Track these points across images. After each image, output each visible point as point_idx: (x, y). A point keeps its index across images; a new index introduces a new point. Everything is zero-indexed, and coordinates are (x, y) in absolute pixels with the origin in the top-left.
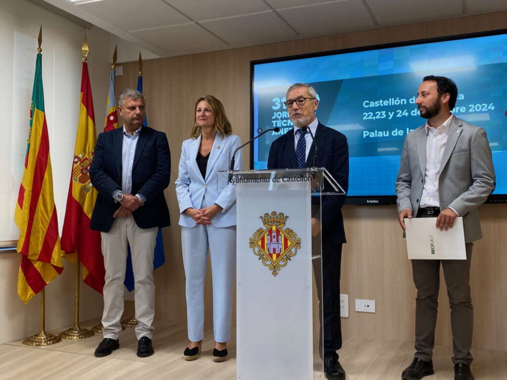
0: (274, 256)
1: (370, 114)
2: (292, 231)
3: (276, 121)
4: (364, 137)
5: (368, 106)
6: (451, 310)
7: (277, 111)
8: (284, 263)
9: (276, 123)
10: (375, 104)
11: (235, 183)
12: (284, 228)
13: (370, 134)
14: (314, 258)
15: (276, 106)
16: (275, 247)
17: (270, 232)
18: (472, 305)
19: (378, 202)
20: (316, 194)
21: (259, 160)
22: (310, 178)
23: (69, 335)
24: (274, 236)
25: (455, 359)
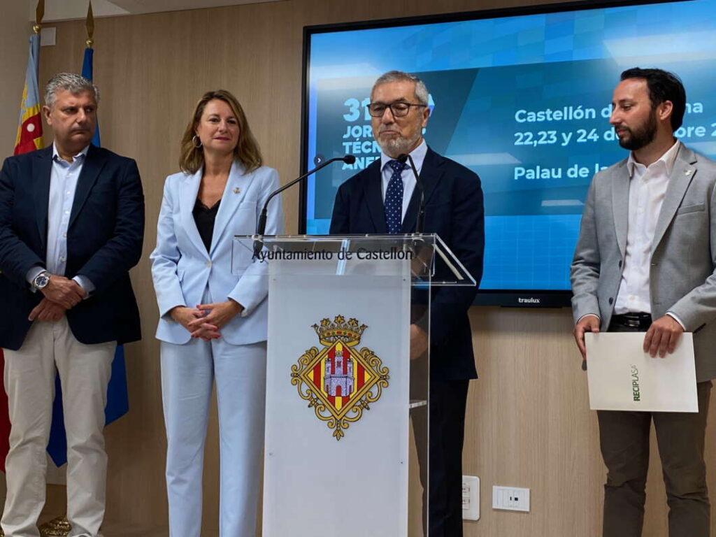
0: (338, 401)
1: (528, 136)
2: (373, 353)
3: (350, 143)
4: (516, 178)
5: (524, 120)
6: (669, 509)
7: (353, 124)
8: (356, 414)
9: (351, 148)
10: (537, 118)
11: (266, 259)
12: (359, 348)
13: (526, 173)
14: (414, 405)
15: (351, 114)
16: (339, 383)
17: (332, 354)
18: (707, 499)
19: (538, 301)
20: (421, 284)
21: (315, 218)
22: (409, 254)
24: (339, 363)
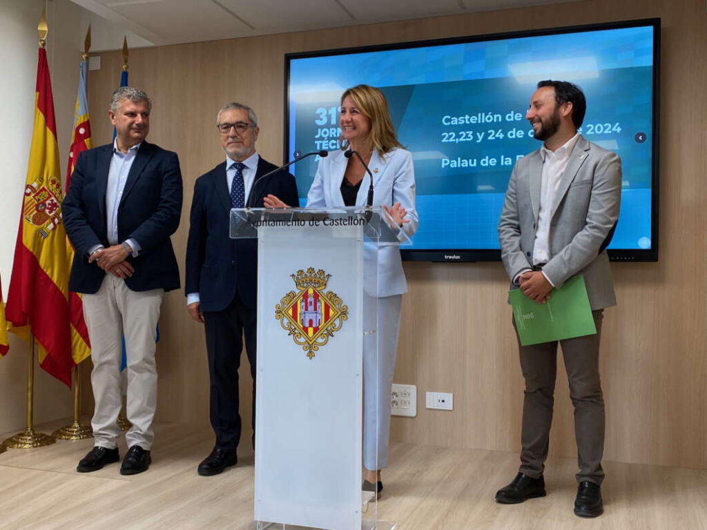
0: (311, 330)
1: (452, 135)
2: (335, 295)
3: (320, 142)
4: (443, 166)
5: (449, 123)
6: (574, 407)
7: (322, 127)
8: (324, 340)
9: (321, 145)
10: (458, 121)
12: (325, 292)
13: (450, 163)
15: (321, 119)
16: (311, 318)
17: (305, 296)
18: (603, 400)
19: (459, 258)
22: (362, 221)
23: (18, 443)
24: (311, 303)
25: (579, 476)
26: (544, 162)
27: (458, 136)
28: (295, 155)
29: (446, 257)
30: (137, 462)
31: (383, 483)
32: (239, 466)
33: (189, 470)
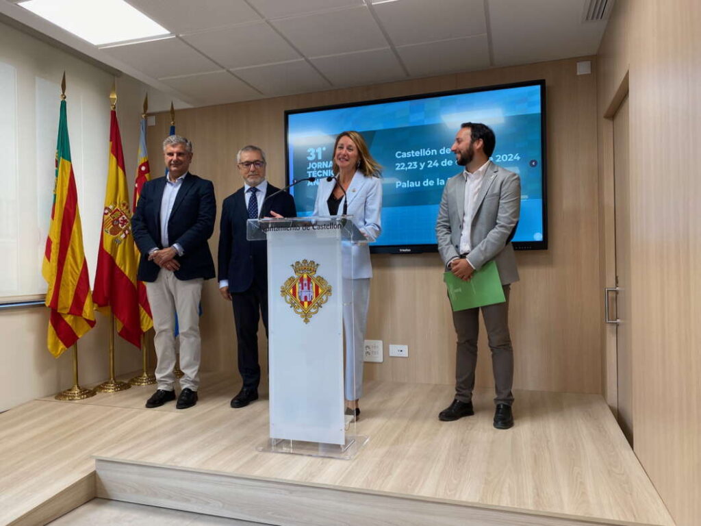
0: (306, 303)
1: (403, 165)
2: (323, 278)
3: (311, 172)
4: (397, 187)
5: (400, 157)
6: (491, 353)
7: (312, 162)
8: (315, 310)
9: (312, 174)
10: (407, 155)
12: (315, 276)
13: (402, 184)
15: (311, 156)
16: (306, 295)
17: (302, 280)
19: (410, 251)
22: (340, 226)
23: (104, 389)
24: (305, 285)
25: (496, 400)
26: (466, 181)
27: (407, 166)
28: (294, 181)
29: (401, 250)
30: (188, 400)
31: (360, 409)
32: (260, 400)
33: (225, 404)
